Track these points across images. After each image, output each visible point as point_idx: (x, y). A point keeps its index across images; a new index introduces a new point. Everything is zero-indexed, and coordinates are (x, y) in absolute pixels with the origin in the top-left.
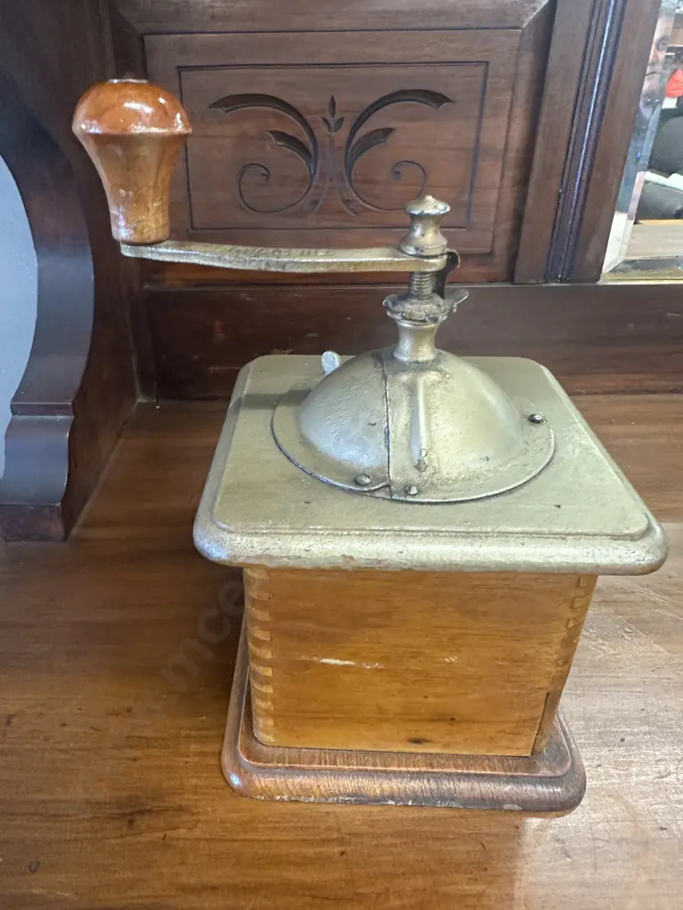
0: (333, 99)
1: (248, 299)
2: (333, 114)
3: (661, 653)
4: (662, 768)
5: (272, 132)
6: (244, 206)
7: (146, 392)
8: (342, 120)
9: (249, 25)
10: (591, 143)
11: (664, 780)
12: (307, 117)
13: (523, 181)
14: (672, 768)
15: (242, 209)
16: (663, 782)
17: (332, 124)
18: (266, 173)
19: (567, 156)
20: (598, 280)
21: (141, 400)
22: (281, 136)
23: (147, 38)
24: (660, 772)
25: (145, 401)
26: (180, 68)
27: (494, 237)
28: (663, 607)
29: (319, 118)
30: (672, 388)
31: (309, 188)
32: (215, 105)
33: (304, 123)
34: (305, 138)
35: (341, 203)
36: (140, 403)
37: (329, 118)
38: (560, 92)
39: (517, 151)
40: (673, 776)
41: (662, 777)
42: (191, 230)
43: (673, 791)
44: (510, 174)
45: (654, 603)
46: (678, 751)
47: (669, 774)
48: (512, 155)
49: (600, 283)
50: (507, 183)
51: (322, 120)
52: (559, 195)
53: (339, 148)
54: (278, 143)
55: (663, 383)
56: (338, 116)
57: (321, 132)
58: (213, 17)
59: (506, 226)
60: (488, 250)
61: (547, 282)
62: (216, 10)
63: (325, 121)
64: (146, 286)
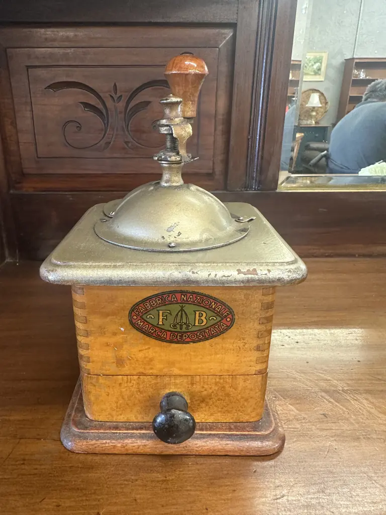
0: (115, 85)
1: (71, 199)
2: (116, 93)
3: (293, 411)
4: (278, 492)
5: (81, 103)
6: (67, 144)
7: (12, 255)
8: (121, 96)
9: (67, 44)
10: (264, 111)
11: (278, 501)
12: (101, 94)
13: (227, 133)
14: (285, 492)
15: (67, 146)
16: (277, 503)
17: (116, 99)
18: (78, 125)
19: (251, 117)
20: (276, 189)
21: (9, 260)
22: (86, 105)
23: (8, 50)
24: (276, 495)
25: (11, 261)
26: (28, 67)
27: (214, 163)
28: (300, 381)
29: (107, 95)
30: (327, 254)
31: (104, 135)
32: (49, 87)
33: (99, 97)
34: (100, 106)
35: (124, 144)
36: (7, 262)
37: (114, 95)
38: (243, 82)
39: (223, 115)
40: (285, 498)
41: (277, 499)
42: (36, 158)
43: (283, 509)
44: (220, 128)
45: (295, 378)
46: (292, 480)
47: (283, 496)
48: (220, 117)
49: (278, 191)
50: (219, 132)
51: (109, 96)
52: (249, 139)
53: (121, 113)
54: (86, 109)
55: (322, 251)
56: (118, 95)
57: (109, 103)
58: (46, 39)
59: (220, 157)
60: (211, 171)
61: (247, 190)
62: (47, 36)
63: (111, 96)
64: (11, 191)
